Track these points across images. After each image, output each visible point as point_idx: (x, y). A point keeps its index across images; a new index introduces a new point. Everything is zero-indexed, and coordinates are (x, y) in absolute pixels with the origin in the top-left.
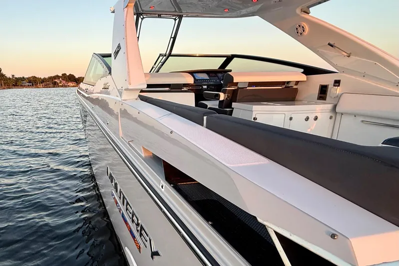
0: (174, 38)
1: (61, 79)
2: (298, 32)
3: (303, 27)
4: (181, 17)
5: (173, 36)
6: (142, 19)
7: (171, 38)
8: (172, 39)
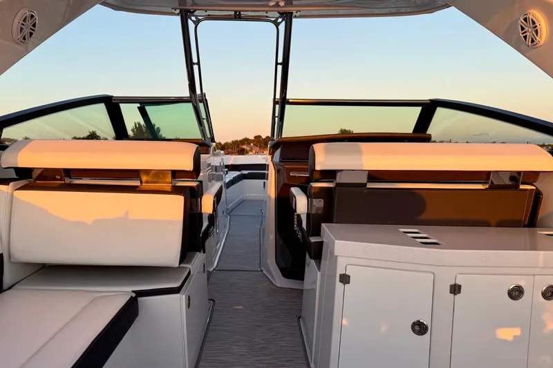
0: (285, 64)
1: (252, 144)
2: (525, 37)
3: (534, 23)
4: (288, 17)
5: (280, 60)
6: (197, 23)
7: (277, 64)
8: (280, 67)
